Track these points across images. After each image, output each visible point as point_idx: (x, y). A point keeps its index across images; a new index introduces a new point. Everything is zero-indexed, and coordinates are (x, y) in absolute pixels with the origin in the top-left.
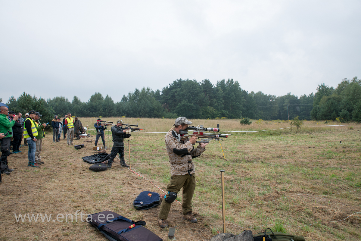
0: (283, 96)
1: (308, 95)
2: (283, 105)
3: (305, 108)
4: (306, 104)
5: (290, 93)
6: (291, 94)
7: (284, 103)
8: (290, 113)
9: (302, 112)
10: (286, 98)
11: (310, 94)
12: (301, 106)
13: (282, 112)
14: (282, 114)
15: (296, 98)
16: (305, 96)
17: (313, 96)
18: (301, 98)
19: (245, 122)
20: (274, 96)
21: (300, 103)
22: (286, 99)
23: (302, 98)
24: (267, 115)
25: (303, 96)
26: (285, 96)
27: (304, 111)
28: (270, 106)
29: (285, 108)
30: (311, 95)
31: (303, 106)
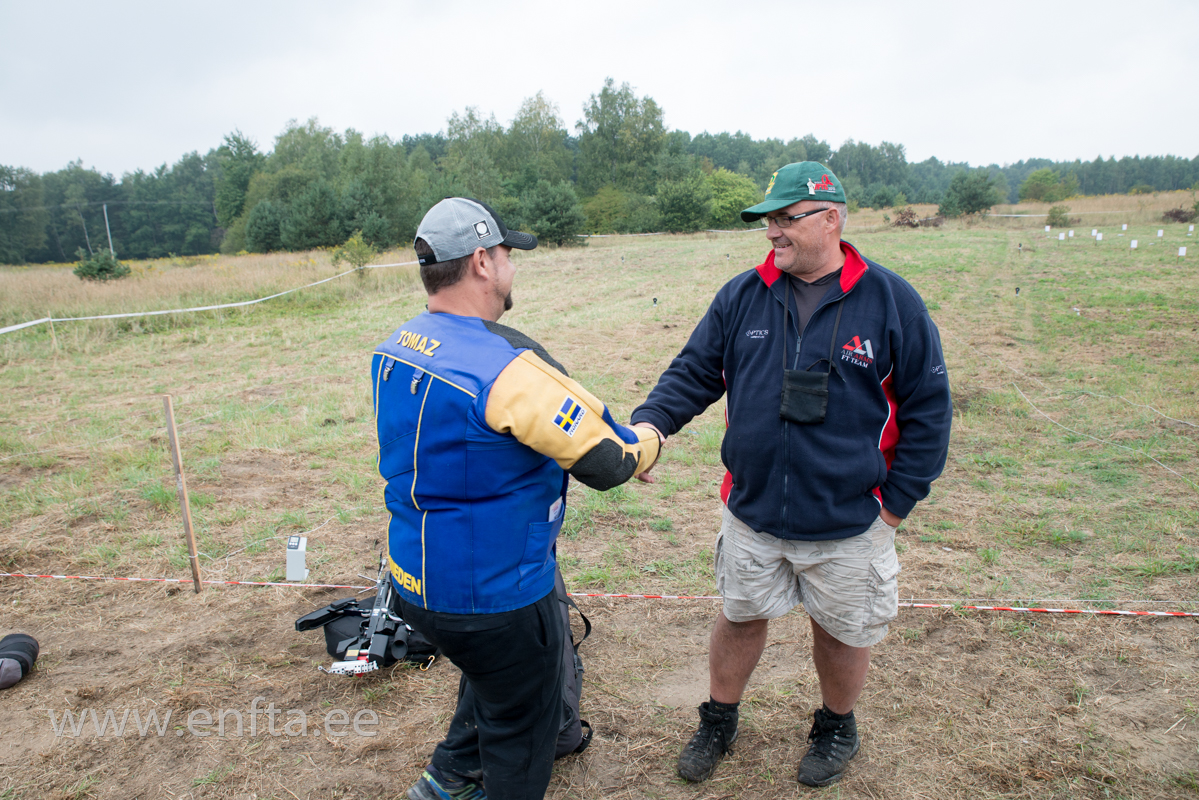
0: (55, 175)
1: (149, 170)
2: (63, 206)
3: (148, 216)
4: (147, 200)
5: (80, 161)
6: (86, 167)
7: (62, 199)
8: (95, 236)
9: (139, 232)
10: (68, 182)
11: (157, 169)
12: (132, 209)
13: (60, 234)
14: (61, 239)
15: (109, 182)
16: (139, 175)
17: (167, 175)
18: (125, 181)
19: (101, 270)
20: (21, 171)
21: (125, 199)
22: (71, 182)
23: (132, 182)
24: (9, 247)
25: (132, 172)
26: (61, 172)
27: (146, 227)
28: (16, 210)
29: (71, 219)
30: (160, 173)
31: (138, 208)
